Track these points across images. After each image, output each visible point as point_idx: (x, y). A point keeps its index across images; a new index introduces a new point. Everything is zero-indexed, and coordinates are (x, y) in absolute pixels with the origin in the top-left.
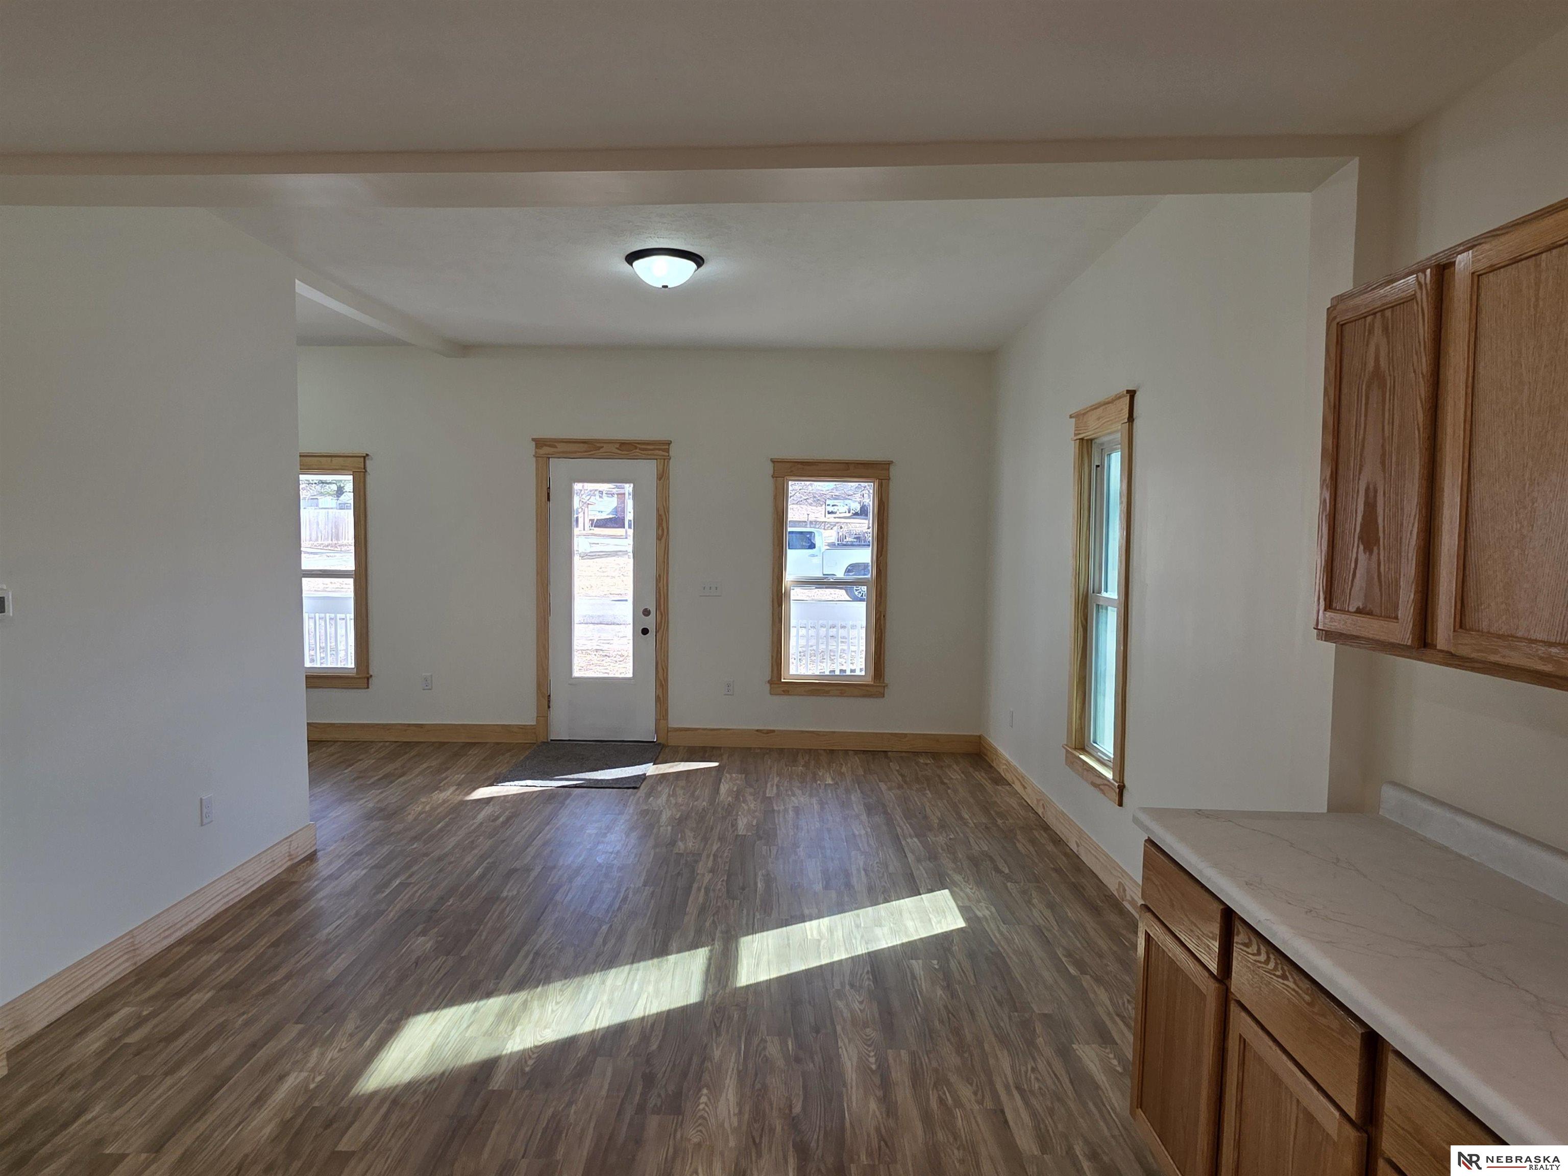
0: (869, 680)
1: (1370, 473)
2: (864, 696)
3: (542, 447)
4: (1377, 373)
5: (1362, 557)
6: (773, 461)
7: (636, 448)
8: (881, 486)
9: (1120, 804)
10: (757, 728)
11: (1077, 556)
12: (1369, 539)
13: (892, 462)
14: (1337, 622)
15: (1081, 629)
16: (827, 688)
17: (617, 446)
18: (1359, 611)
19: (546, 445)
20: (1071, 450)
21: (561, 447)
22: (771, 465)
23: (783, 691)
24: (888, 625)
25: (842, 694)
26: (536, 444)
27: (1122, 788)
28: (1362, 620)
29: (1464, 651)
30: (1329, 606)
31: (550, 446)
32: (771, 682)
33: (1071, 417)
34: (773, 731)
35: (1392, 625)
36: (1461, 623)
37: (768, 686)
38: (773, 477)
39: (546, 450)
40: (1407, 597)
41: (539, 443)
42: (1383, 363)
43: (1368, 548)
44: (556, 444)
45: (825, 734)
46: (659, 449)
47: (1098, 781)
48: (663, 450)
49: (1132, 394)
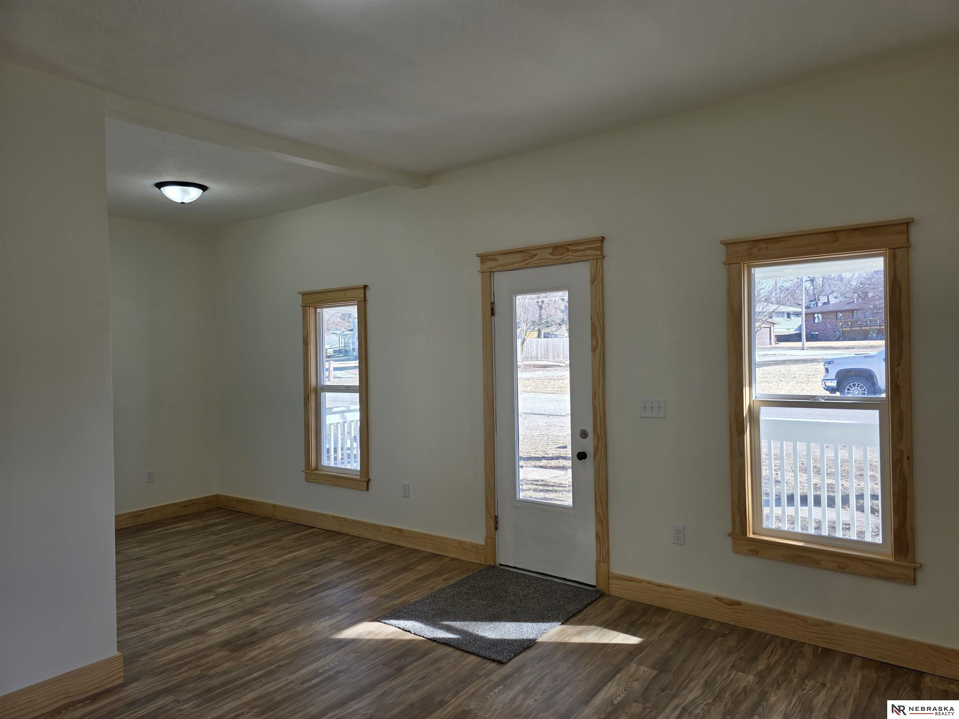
0: (888, 553)
2: (879, 578)
3: (486, 261)
7: (568, 250)
17: (550, 251)
19: (489, 260)
21: (502, 260)
23: (750, 550)
26: (481, 259)
31: (492, 260)
32: (731, 536)
34: (739, 604)
37: (727, 539)
39: (490, 264)
41: (484, 258)
44: (496, 257)
46: (591, 249)
48: (595, 249)
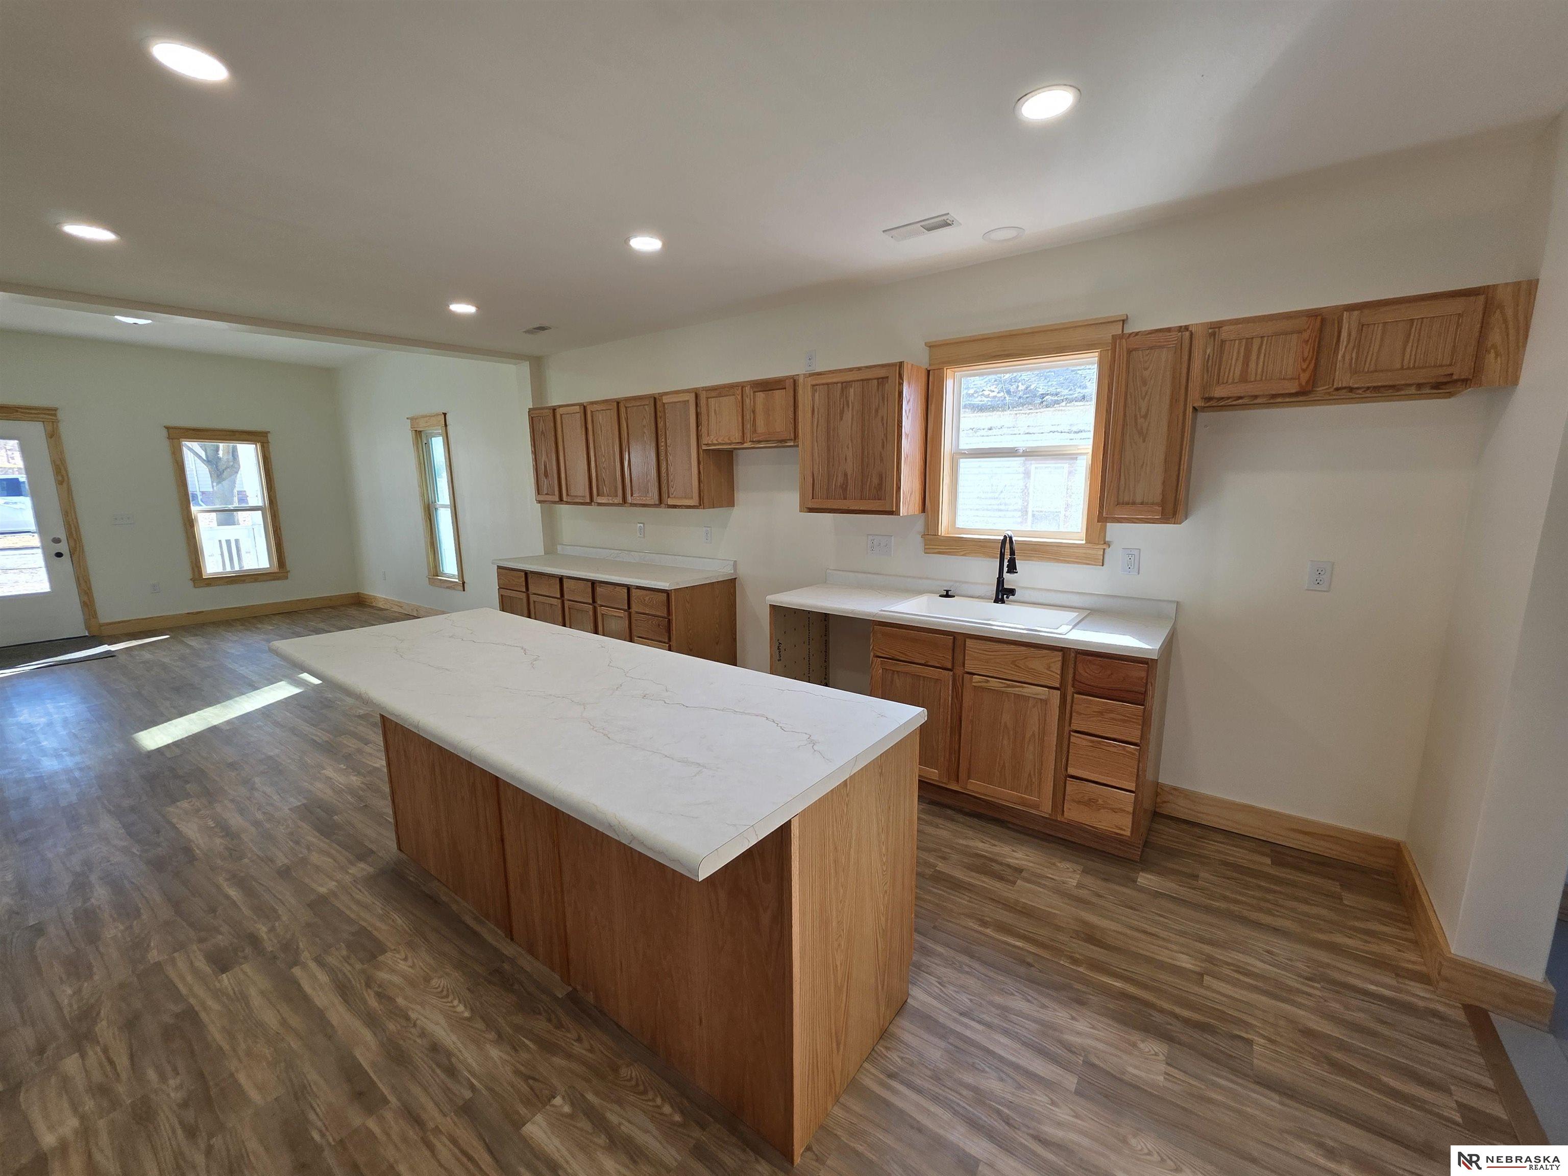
0: (275, 568)
1: (544, 458)
2: (274, 580)
4: (542, 432)
5: (545, 480)
6: (167, 428)
7: (17, 411)
8: (263, 447)
9: (464, 590)
10: (186, 612)
11: (421, 486)
12: (546, 475)
13: (269, 432)
14: (542, 498)
15: (428, 521)
16: (243, 578)
18: (546, 494)
20: (409, 436)
22: (165, 431)
23: (205, 584)
24: (283, 533)
25: (256, 580)
27: (464, 583)
28: (547, 496)
29: (569, 500)
30: (539, 494)
32: (193, 580)
33: (407, 418)
34: (203, 612)
35: (554, 497)
36: (568, 495)
37: (191, 583)
38: (169, 438)
40: (557, 493)
42: (544, 429)
43: (546, 478)
45: (246, 607)
46: (47, 414)
47: (450, 586)
48: (51, 415)
49: (445, 414)
